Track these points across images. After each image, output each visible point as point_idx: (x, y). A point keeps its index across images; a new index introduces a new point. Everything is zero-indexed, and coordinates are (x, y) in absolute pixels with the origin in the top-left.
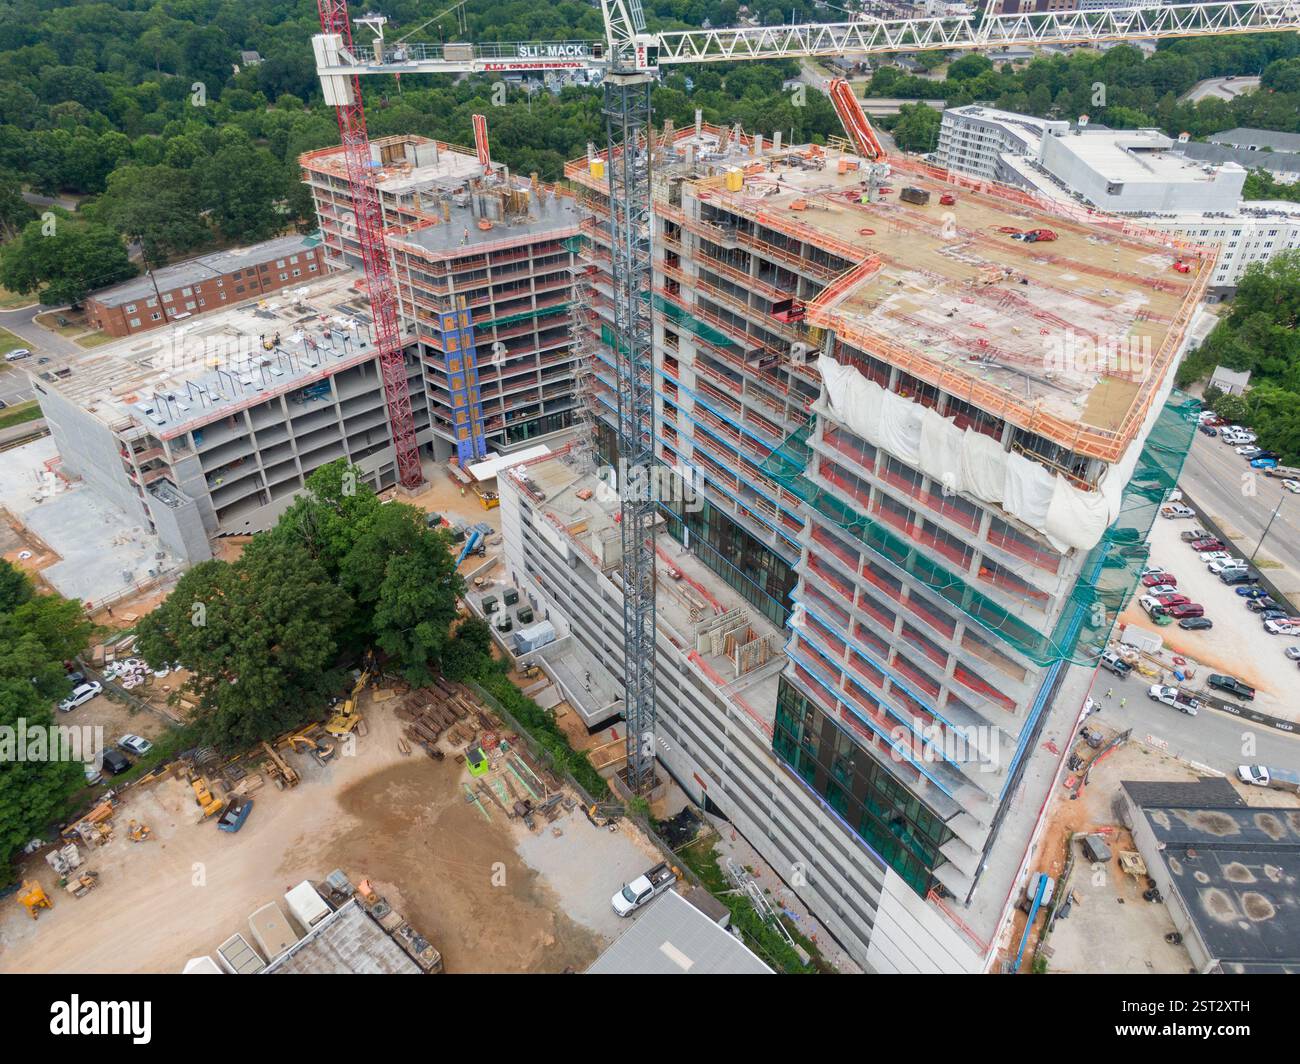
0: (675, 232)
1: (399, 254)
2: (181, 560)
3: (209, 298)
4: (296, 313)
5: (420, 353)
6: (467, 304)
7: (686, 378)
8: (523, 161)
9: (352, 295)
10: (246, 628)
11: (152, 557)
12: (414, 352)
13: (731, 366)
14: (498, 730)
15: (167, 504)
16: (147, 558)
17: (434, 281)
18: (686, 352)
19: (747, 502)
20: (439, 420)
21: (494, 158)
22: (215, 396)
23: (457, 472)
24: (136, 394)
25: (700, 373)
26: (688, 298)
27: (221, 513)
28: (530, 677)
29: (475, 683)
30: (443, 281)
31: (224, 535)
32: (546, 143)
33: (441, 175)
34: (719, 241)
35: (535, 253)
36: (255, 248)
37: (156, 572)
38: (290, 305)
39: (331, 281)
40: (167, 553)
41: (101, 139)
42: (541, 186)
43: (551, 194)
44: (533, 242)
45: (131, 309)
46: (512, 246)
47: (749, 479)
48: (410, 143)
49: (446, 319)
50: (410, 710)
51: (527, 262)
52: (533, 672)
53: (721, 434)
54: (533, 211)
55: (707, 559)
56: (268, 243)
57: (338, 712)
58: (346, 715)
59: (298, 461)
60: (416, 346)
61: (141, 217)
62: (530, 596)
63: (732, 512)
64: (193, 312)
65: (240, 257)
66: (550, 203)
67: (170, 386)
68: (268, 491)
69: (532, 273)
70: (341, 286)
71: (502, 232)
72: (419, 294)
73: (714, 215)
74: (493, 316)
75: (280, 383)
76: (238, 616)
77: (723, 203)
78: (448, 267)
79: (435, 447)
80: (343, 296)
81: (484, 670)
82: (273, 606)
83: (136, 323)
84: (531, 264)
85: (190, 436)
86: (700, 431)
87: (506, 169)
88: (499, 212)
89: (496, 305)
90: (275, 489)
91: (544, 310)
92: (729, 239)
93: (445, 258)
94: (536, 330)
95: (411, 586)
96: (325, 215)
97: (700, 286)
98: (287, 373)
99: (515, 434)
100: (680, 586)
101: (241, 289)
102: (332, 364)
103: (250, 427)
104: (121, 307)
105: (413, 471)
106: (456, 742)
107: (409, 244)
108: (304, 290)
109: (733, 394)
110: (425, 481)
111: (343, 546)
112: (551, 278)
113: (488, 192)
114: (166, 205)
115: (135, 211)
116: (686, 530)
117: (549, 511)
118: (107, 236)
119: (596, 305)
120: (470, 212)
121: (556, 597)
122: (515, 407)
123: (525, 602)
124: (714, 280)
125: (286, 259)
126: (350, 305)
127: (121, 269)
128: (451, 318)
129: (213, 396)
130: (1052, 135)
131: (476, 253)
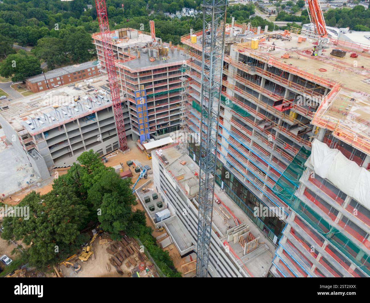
0: (226, 66)
1: (122, 69)
2: (39, 178)
3: (65, 81)
4: (87, 88)
5: (128, 104)
6: (144, 88)
7: (227, 125)
8: (168, 38)
9: (107, 82)
10: (42, 227)
11: (29, 176)
12: (126, 103)
13: (248, 124)
14: (145, 261)
15: (34, 158)
16: (27, 176)
17: (133, 79)
18: (228, 115)
19: (251, 179)
20: (134, 127)
21: (157, 36)
22: (54, 119)
23: (140, 145)
24: (27, 117)
25: (233, 125)
26: (230, 93)
27: (55, 160)
28: (160, 231)
29: (137, 239)
30: (136, 79)
31: (56, 168)
32: (176, 33)
33: (139, 42)
34: (247, 71)
35: (169, 70)
36: (81, 64)
37: (29, 182)
38: (86, 85)
39: (101, 77)
40: (35, 174)
41: (40, 29)
42: (173, 46)
43: (176, 49)
44: (168, 66)
45: (39, 84)
46: (161, 67)
47: (252, 170)
48: (129, 31)
49: (137, 93)
50: (112, 249)
51: (166, 73)
52: (161, 230)
53: (240, 150)
54: (170, 55)
55: (231, 195)
56: (86, 63)
57: (84, 251)
58: (87, 252)
59: (83, 142)
60: (127, 102)
61: (46, 54)
62: (162, 197)
63: (243, 181)
64: (60, 85)
65: (77, 67)
66: (175, 52)
67: (39, 114)
68: (72, 152)
69: (168, 77)
70: (104, 79)
71: (158, 62)
72: (128, 84)
73: (245, 59)
74: (154, 92)
75: (77, 114)
76: (39, 222)
77: (251, 54)
78: (138, 74)
79: (133, 135)
80: (104, 83)
81: (142, 233)
82: (53, 218)
83: (41, 88)
84: (168, 74)
85: (43, 134)
86: (231, 146)
87: (161, 40)
88: (157, 55)
89: (155, 88)
90: (75, 151)
91: (172, 90)
92: (252, 70)
93: (137, 71)
94: (169, 97)
95: (112, 207)
96: (100, 55)
97: (236, 89)
98: (81, 110)
99: (160, 132)
100: (220, 207)
101: (76, 78)
102: (97, 107)
103: (65, 130)
104: (36, 83)
105: (124, 145)
106: (129, 266)
107: (124, 66)
108: (91, 80)
109: (248, 135)
110: (129, 148)
111: (88, 186)
112: (174, 79)
113: (154, 48)
114: (54, 50)
115: (44, 52)
116: (223, 183)
117: (170, 170)
118: (34, 60)
119: (191, 93)
120: (147, 55)
121: (171, 200)
122: (160, 123)
123: (160, 199)
124: (243, 87)
125: (91, 69)
126: (106, 86)
127: (37, 71)
128: (139, 93)
129: (53, 119)
130: (342, 33)
131: (148, 70)
